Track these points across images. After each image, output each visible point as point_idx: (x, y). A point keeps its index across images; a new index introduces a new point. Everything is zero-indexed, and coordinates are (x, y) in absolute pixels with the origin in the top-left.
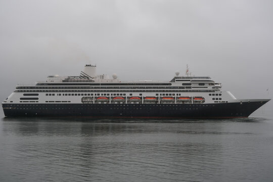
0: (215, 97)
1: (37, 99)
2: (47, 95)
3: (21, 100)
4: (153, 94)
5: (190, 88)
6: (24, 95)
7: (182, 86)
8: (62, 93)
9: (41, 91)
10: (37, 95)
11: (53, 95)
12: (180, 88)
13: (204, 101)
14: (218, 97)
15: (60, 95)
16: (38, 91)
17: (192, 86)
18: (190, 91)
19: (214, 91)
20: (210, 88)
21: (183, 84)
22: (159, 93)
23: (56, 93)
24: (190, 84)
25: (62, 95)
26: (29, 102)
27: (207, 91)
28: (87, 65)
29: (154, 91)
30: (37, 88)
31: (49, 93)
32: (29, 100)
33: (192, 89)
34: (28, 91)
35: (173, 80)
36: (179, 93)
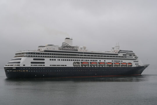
0: (136, 63)
1: (44, 63)
2: (50, 60)
3: (32, 64)
4: (110, 61)
5: (126, 57)
6: (34, 59)
7: (123, 56)
8: (60, 59)
9: (46, 57)
10: (44, 60)
11: (55, 60)
12: (122, 57)
13: (132, 66)
14: (137, 63)
15: (59, 60)
16: (44, 57)
17: (127, 56)
18: (126, 59)
19: (135, 60)
20: (134, 58)
21: (123, 55)
22: (113, 60)
23: (56, 59)
24: (126, 55)
25: (61, 60)
26: (38, 66)
27: (132, 59)
29: (110, 59)
31: (52, 58)
32: (38, 64)
33: (127, 58)
34: (37, 56)
35: (119, 52)
36: (122, 60)
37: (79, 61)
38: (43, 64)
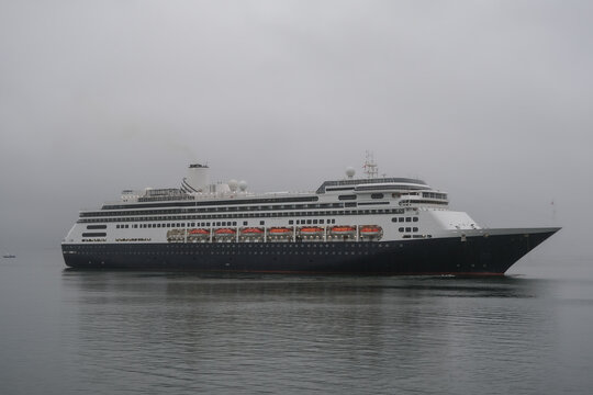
0: (405, 225)
1: (104, 235)
2: (118, 227)
3: (84, 238)
4: (283, 222)
5: (354, 204)
6: (89, 227)
7: (338, 201)
8: (139, 223)
9: (110, 220)
10: (105, 227)
11: (127, 226)
12: (336, 205)
13: (380, 236)
14: (412, 225)
15: (136, 226)
16: (106, 221)
17: (357, 200)
18: (354, 213)
19: (402, 211)
20: (394, 204)
21: (341, 197)
22: (295, 219)
23: (130, 224)
24: (354, 197)
26: (94, 241)
27: (387, 212)
28: (192, 166)
29: (286, 215)
30: (102, 214)
31: (120, 224)
33: (358, 208)
34: (93, 221)
35: (321, 190)
36: (331, 218)
37: (182, 228)
38: (100, 238)
